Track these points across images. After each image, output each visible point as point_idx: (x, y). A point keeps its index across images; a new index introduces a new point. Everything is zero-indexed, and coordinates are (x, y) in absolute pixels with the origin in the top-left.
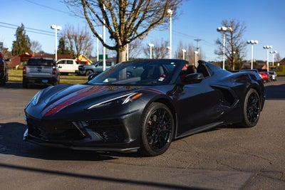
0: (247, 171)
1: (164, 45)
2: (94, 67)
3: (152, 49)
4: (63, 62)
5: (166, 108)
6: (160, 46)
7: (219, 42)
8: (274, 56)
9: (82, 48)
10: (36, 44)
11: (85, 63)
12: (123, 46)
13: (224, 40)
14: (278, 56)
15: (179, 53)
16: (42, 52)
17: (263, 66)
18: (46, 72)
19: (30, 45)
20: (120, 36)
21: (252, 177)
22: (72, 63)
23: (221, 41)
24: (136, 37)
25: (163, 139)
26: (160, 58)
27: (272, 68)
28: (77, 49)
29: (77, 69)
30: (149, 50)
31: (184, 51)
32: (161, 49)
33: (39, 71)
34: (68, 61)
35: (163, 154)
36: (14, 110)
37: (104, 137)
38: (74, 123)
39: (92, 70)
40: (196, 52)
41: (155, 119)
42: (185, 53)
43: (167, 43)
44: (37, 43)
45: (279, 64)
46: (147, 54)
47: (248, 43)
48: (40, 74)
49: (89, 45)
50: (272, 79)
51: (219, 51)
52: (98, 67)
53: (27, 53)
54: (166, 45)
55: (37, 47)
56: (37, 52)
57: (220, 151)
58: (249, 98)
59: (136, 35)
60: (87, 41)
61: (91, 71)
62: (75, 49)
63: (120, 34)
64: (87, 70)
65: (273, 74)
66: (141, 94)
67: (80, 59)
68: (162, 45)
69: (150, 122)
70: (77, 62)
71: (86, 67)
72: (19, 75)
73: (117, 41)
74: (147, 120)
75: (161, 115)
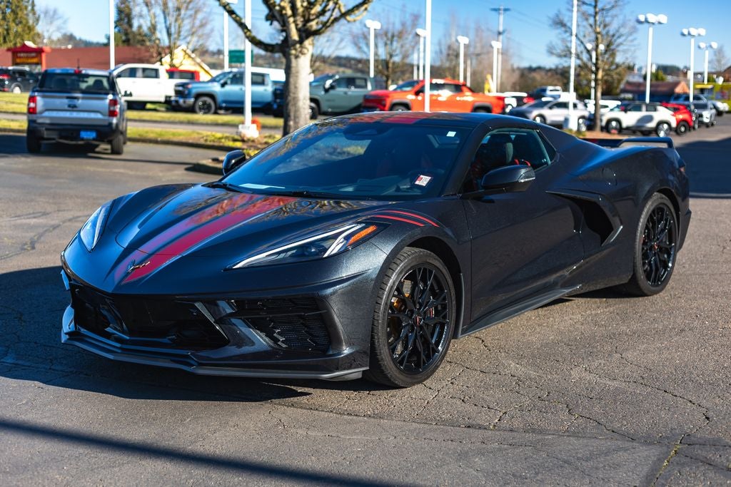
0: (648, 441)
1: (409, 23)
2: (216, 88)
3: (376, 36)
4: (132, 73)
5: (438, 263)
6: (398, 27)
7: (560, 24)
8: (707, 55)
9: (183, 33)
10: (53, 15)
11: (193, 75)
12: (301, 42)
13: (575, 14)
14: (719, 53)
15: (449, 47)
16: (71, 38)
17: (677, 84)
18: (91, 110)
19: (38, 20)
20: (294, 14)
21: (660, 460)
22: (155, 74)
23: (566, 20)
24: (336, 20)
25: (426, 343)
26: (397, 59)
27: (702, 91)
28: (169, 34)
29: (172, 93)
30: (366, 37)
31: (463, 40)
32: (400, 35)
33: (73, 108)
34: (144, 70)
35: (428, 382)
36: (16, 227)
37: (276, 340)
38: (198, 305)
39: (211, 96)
40: (497, 45)
41: (407, 291)
42: (466, 46)
43: (417, 19)
44: (55, 12)
45: (720, 80)
46: (360, 48)
47: (640, 22)
48: (75, 115)
49: (202, 25)
50: (701, 123)
51: (560, 47)
52: (229, 88)
53: (30, 44)
54: (414, 25)
55: (57, 23)
56: (56, 36)
57: (575, 374)
58: (650, 219)
59: (336, 13)
60: (196, 12)
61: (209, 100)
62: (162, 35)
63: (294, 8)
64: (198, 96)
65: (704, 107)
66: (371, 229)
67: (176, 62)
68: (403, 24)
69: (394, 300)
70: (172, 73)
71: (195, 88)
72: (11, 107)
73: (285, 27)
74: (388, 297)
75: (424, 281)
